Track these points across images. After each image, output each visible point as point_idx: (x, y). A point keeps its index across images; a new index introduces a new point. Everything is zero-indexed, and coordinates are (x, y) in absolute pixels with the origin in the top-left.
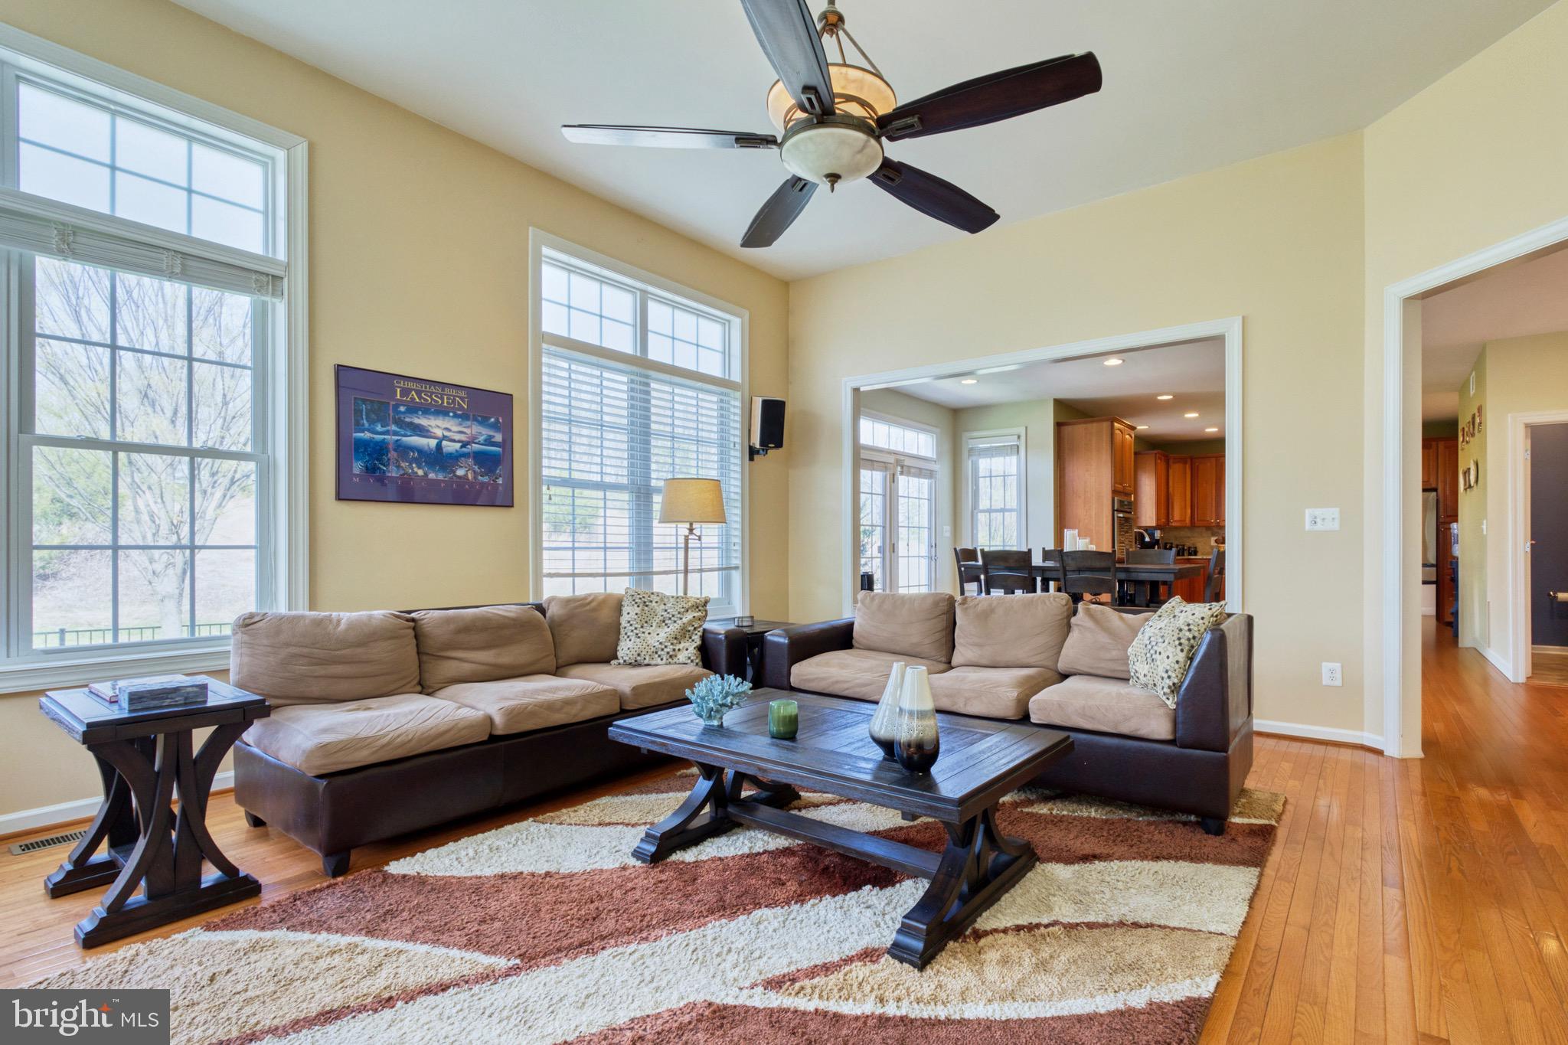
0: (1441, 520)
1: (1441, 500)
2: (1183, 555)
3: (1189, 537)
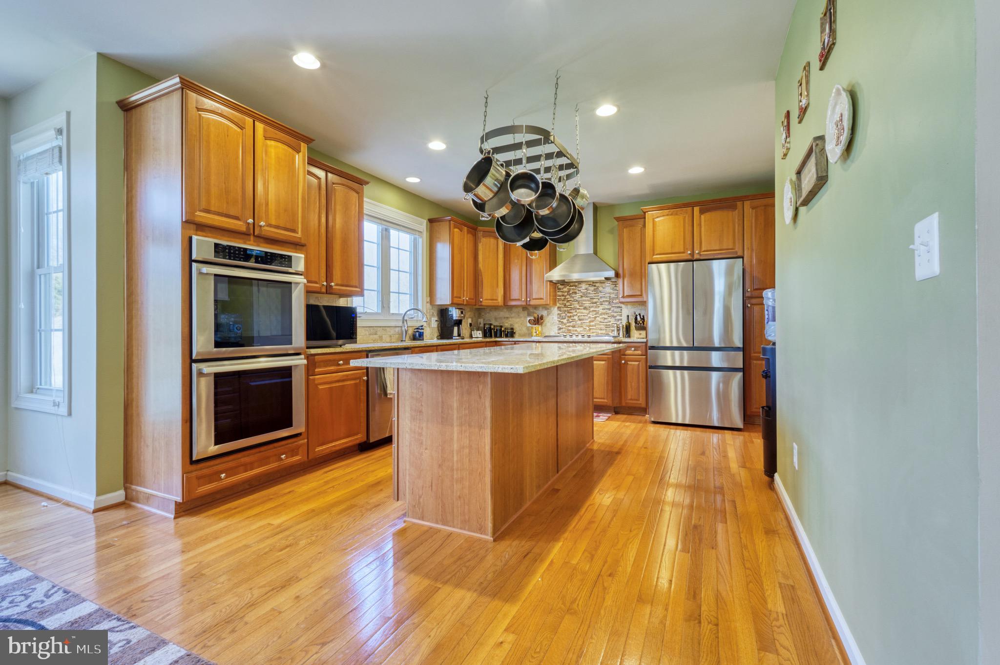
0: (747, 294)
1: (748, 270)
2: (491, 336)
3: (507, 318)
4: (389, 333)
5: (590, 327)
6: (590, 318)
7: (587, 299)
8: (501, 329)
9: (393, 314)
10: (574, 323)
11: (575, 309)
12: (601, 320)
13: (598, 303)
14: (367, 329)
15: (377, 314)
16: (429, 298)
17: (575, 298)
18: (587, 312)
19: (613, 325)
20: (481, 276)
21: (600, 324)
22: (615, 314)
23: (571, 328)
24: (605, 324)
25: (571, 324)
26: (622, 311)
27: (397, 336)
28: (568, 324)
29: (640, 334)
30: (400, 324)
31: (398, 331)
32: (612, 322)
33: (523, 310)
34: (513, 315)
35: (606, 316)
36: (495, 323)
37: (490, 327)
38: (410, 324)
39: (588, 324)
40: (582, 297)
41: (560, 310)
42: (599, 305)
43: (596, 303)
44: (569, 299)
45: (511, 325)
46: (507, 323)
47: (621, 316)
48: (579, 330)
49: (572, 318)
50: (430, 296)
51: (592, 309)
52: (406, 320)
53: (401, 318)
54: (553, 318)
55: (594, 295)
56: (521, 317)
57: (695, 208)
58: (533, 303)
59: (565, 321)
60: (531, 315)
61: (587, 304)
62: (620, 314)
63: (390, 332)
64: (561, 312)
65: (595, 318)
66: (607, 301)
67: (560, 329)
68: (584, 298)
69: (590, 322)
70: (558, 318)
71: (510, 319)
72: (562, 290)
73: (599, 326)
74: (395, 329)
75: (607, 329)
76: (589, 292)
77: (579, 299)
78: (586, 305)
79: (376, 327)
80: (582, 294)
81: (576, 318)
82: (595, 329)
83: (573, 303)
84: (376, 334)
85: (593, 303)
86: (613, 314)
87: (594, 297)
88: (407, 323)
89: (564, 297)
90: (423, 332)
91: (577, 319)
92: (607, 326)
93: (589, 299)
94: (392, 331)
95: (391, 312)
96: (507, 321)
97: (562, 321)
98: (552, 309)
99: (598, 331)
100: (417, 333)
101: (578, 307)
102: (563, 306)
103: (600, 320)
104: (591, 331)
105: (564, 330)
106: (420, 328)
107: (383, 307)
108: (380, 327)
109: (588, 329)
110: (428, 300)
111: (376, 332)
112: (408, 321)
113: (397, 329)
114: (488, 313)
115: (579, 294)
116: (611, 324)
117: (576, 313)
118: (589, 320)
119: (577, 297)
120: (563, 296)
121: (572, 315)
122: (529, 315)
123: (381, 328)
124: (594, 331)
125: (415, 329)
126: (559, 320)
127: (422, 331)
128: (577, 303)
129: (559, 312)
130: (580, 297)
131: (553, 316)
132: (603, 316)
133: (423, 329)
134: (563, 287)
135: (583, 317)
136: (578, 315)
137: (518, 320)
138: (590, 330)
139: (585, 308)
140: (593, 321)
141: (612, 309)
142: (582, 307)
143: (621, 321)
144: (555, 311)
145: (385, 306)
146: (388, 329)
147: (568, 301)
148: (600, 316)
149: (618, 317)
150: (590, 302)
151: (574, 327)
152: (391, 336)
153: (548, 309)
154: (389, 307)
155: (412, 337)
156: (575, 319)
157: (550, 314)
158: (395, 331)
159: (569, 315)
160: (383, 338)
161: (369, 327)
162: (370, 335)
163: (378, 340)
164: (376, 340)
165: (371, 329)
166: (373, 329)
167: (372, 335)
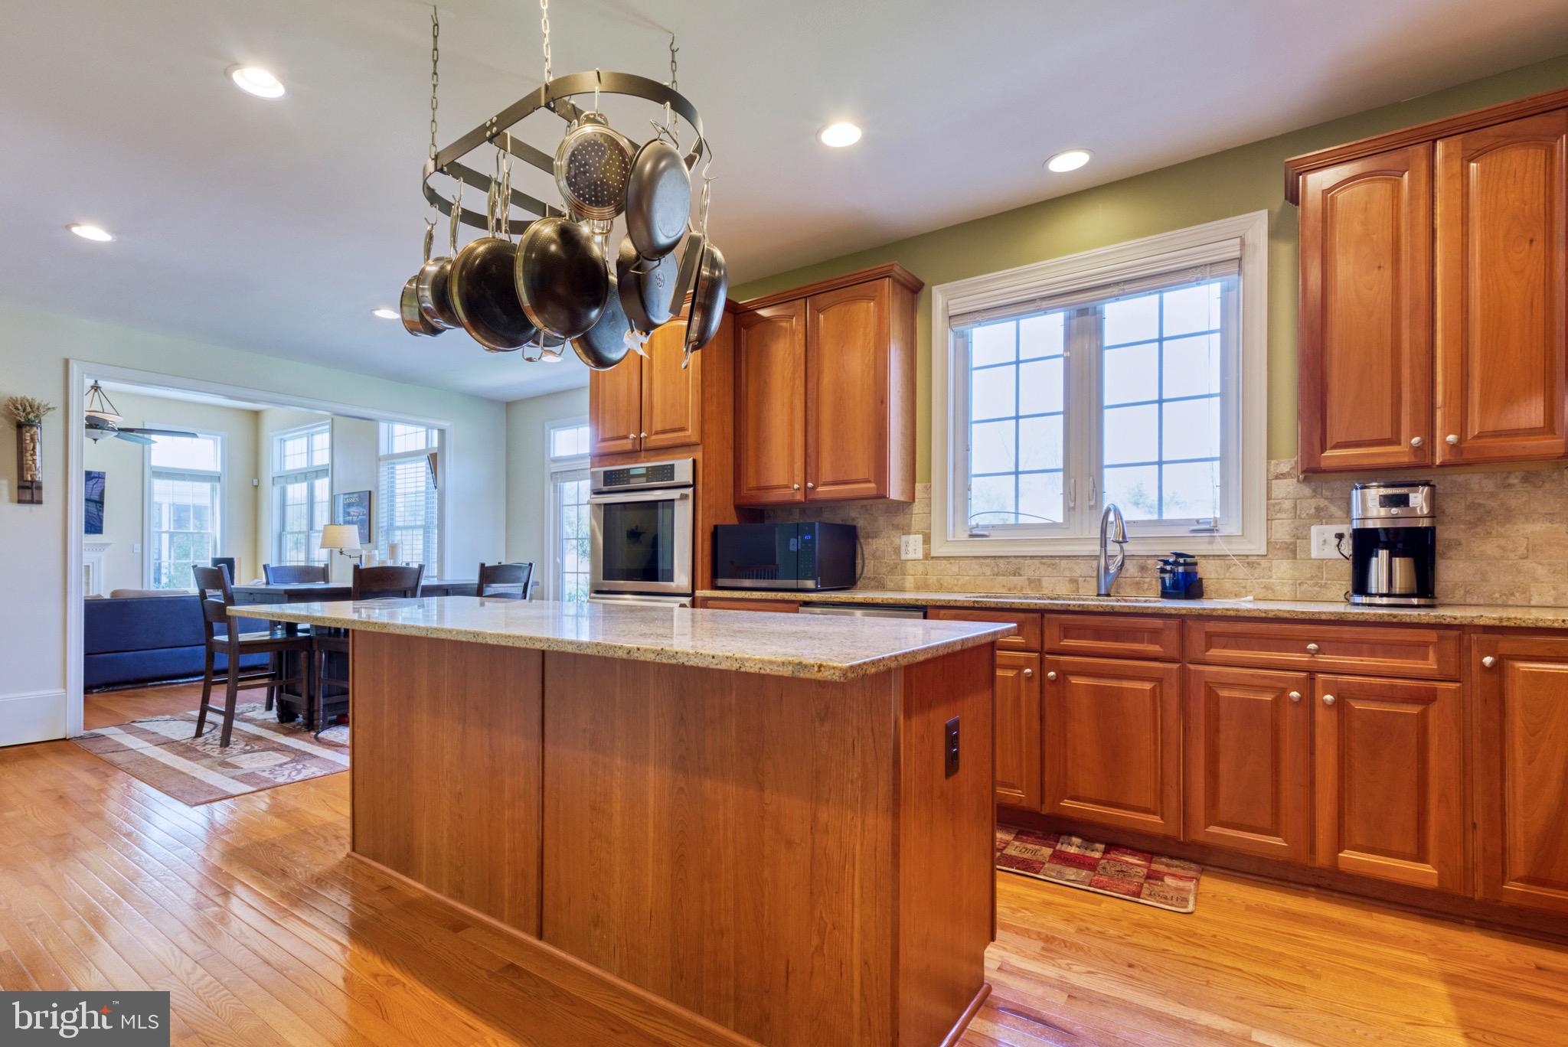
4: (1067, 573)
14: (988, 561)
15: (1053, 525)
63: (1072, 570)
79: (1015, 557)
84: (1016, 573)
94: (1077, 568)
108: (1032, 557)
111: (1019, 568)
123: (1037, 562)
146: (1064, 562)
158: (1084, 569)
160: (1044, 584)
161: (995, 557)
162: (997, 575)
163: (1022, 588)
164: (1015, 588)
165: (1002, 563)
166: (1008, 562)
167: (1004, 576)
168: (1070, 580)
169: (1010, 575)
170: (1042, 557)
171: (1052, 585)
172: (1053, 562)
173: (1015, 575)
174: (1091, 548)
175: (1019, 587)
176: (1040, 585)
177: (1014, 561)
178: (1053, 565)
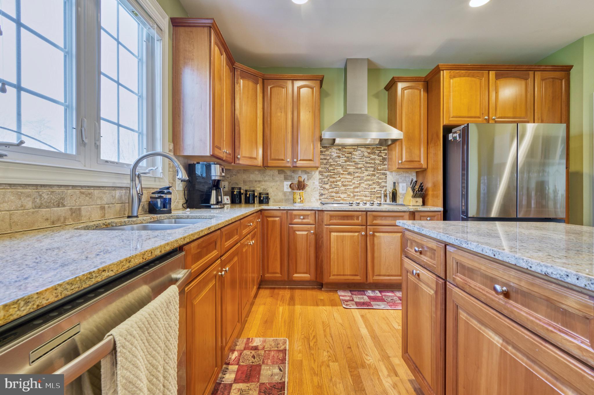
3: (259, 181)
4: (99, 202)
5: (355, 194)
6: (354, 183)
7: (351, 164)
8: (254, 194)
9: (107, 162)
10: (337, 189)
11: (339, 174)
12: (367, 186)
13: (363, 169)
15: (57, 155)
16: (172, 145)
17: (338, 162)
18: (351, 177)
19: (378, 192)
20: (239, 126)
21: (365, 190)
22: (380, 181)
23: (334, 194)
24: (370, 190)
25: (334, 190)
26: (387, 178)
27: (118, 206)
28: (331, 190)
29: (417, 202)
30: (126, 182)
31: (121, 197)
32: (376, 189)
33: (279, 174)
34: (267, 178)
35: (370, 183)
36: (244, 188)
37: (240, 192)
38: (145, 183)
39: (352, 190)
40: (346, 161)
41: (322, 175)
42: (365, 171)
43: (361, 168)
44: (331, 164)
45: (264, 189)
46: (259, 187)
47: (386, 182)
48: (342, 196)
49: (335, 183)
50: (173, 142)
51: (356, 175)
52: (139, 176)
53: (128, 172)
54: (314, 183)
55: (359, 160)
56: (276, 181)
57: (491, 72)
58: (300, 163)
59: (327, 186)
60: (288, 179)
61: (352, 169)
62: (385, 180)
63: (101, 198)
64: (323, 177)
65: (360, 184)
66: (372, 167)
67: (322, 195)
68: (348, 163)
69: (354, 188)
70: (320, 183)
71: (263, 183)
72: (323, 153)
73: (364, 193)
74: (114, 192)
75: (372, 195)
76: (353, 156)
77: (343, 164)
78: (350, 170)
79: (60, 186)
80: (345, 159)
81: (339, 183)
82: (360, 196)
83: (336, 167)
84: (60, 204)
85: (357, 168)
86: (379, 180)
87: (359, 163)
88: (140, 182)
89: (326, 161)
90: (170, 199)
91: (340, 185)
92: (372, 193)
93: (353, 164)
94: (106, 197)
95: (104, 156)
96: (259, 185)
97: (324, 186)
98: (313, 173)
99: (362, 198)
100: (159, 201)
101: (342, 172)
102: (325, 170)
103: (365, 186)
104: (356, 197)
105: (326, 196)
106: (166, 191)
107: (81, 143)
108: (74, 187)
109: (352, 195)
110: (171, 147)
111: (63, 199)
112: (142, 178)
113: (118, 193)
114: (236, 175)
115: (343, 159)
116: (375, 190)
117: (339, 179)
118: (354, 186)
119: (341, 161)
120: (325, 159)
121: (335, 180)
122: (286, 179)
123: (77, 191)
124: (358, 198)
125: (153, 193)
126: (321, 185)
127: (168, 196)
128: (341, 167)
129: (321, 177)
130: (344, 161)
131: (314, 181)
132: (368, 182)
133: (170, 193)
134: (325, 150)
135: (347, 183)
136: (342, 180)
137: (273, 184)
138: (354, 196)
139: (349, 174)
140: (357, 187)
141: (377, 175)
142: (346, 172)
143: (386, 188)
144: (316, 175)
145: (86, 141)
146: (96, 192)
147: (331, 165)
148: (365, 183)
149: (383, 184)
150: (354, 168)
151: (337, 193)
152: (103, 208)
153: (309, 173)
154: (98, 147)
155: (146, 207)
156: (338, 185)
157: (310, 178)
158: (114, 197)
159: (332, 180)
160: (83, 213)
161: (36, 185)
162: (39, 207)
163: (65, 219)
164: (59, 220)
165: (45, 193)
166: (53, 192)
167: (47, 207)
168: (101, 207)
169: (54, 206)
170: (82, 187)
171: (88, 213)
172: (90, 191)
173: (59, 206)
174: (125, 181)
175: (62, 220)
176: (80, 214)
177: (57, 190)
178: (89, 194)
